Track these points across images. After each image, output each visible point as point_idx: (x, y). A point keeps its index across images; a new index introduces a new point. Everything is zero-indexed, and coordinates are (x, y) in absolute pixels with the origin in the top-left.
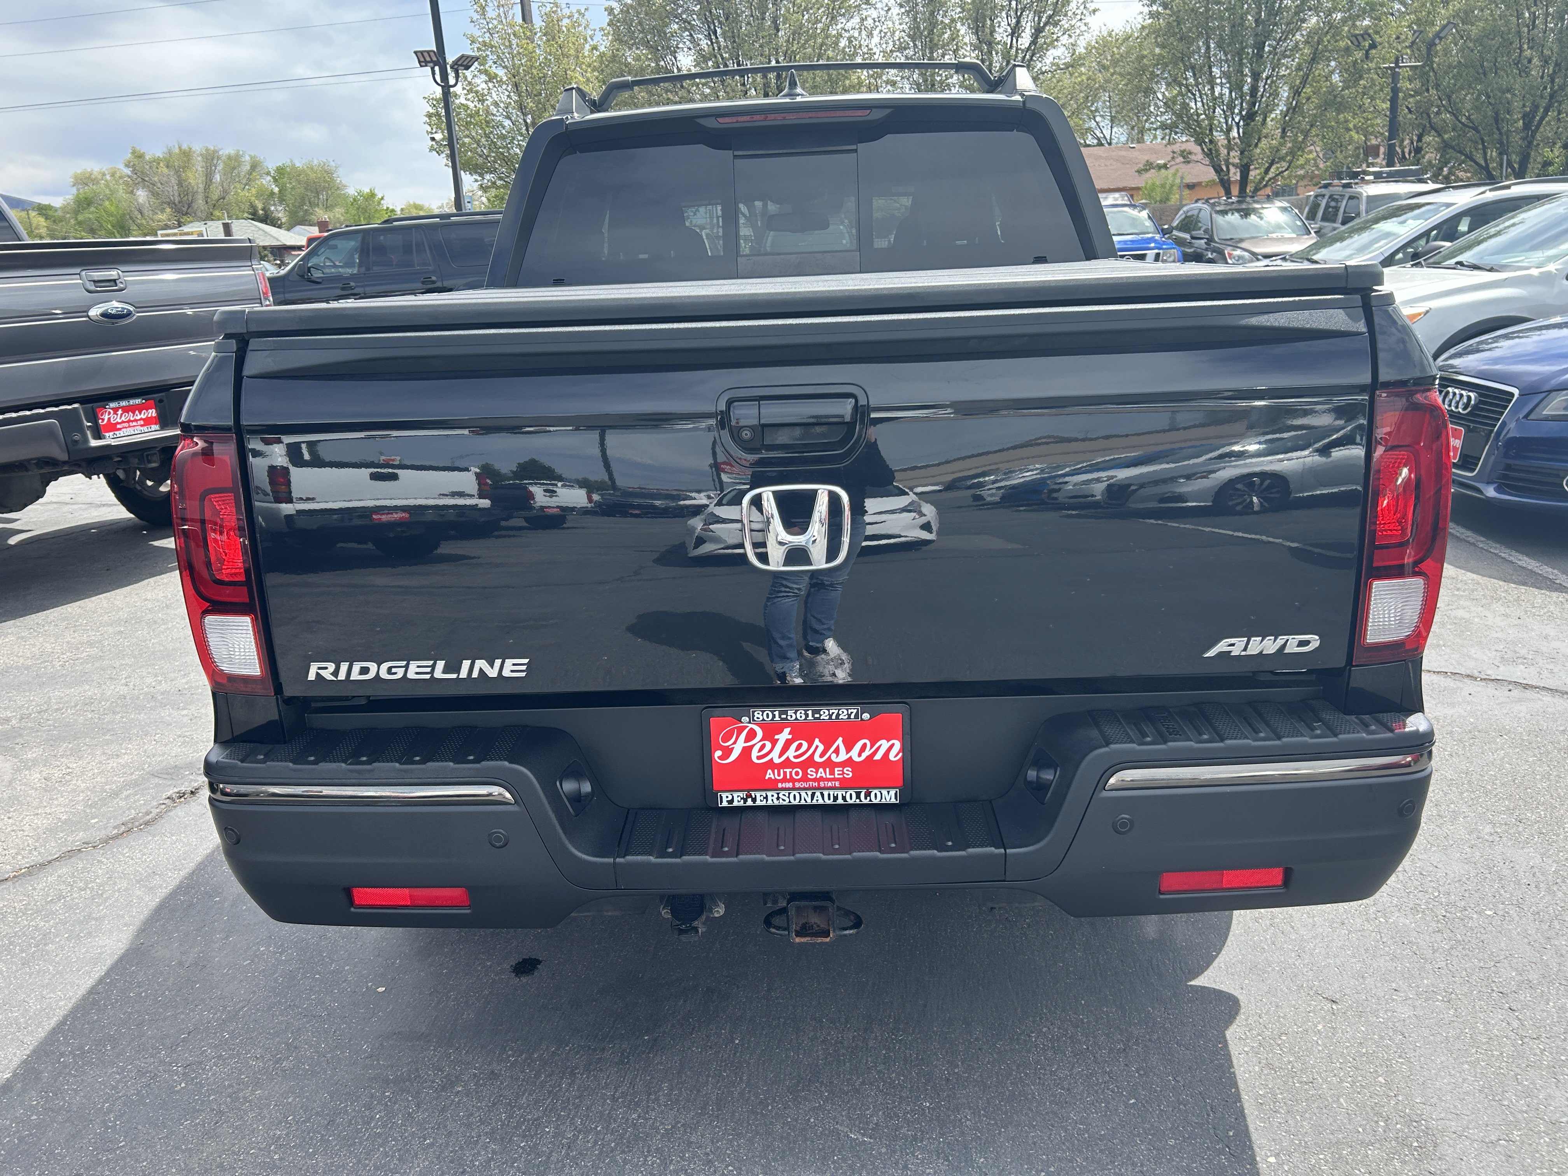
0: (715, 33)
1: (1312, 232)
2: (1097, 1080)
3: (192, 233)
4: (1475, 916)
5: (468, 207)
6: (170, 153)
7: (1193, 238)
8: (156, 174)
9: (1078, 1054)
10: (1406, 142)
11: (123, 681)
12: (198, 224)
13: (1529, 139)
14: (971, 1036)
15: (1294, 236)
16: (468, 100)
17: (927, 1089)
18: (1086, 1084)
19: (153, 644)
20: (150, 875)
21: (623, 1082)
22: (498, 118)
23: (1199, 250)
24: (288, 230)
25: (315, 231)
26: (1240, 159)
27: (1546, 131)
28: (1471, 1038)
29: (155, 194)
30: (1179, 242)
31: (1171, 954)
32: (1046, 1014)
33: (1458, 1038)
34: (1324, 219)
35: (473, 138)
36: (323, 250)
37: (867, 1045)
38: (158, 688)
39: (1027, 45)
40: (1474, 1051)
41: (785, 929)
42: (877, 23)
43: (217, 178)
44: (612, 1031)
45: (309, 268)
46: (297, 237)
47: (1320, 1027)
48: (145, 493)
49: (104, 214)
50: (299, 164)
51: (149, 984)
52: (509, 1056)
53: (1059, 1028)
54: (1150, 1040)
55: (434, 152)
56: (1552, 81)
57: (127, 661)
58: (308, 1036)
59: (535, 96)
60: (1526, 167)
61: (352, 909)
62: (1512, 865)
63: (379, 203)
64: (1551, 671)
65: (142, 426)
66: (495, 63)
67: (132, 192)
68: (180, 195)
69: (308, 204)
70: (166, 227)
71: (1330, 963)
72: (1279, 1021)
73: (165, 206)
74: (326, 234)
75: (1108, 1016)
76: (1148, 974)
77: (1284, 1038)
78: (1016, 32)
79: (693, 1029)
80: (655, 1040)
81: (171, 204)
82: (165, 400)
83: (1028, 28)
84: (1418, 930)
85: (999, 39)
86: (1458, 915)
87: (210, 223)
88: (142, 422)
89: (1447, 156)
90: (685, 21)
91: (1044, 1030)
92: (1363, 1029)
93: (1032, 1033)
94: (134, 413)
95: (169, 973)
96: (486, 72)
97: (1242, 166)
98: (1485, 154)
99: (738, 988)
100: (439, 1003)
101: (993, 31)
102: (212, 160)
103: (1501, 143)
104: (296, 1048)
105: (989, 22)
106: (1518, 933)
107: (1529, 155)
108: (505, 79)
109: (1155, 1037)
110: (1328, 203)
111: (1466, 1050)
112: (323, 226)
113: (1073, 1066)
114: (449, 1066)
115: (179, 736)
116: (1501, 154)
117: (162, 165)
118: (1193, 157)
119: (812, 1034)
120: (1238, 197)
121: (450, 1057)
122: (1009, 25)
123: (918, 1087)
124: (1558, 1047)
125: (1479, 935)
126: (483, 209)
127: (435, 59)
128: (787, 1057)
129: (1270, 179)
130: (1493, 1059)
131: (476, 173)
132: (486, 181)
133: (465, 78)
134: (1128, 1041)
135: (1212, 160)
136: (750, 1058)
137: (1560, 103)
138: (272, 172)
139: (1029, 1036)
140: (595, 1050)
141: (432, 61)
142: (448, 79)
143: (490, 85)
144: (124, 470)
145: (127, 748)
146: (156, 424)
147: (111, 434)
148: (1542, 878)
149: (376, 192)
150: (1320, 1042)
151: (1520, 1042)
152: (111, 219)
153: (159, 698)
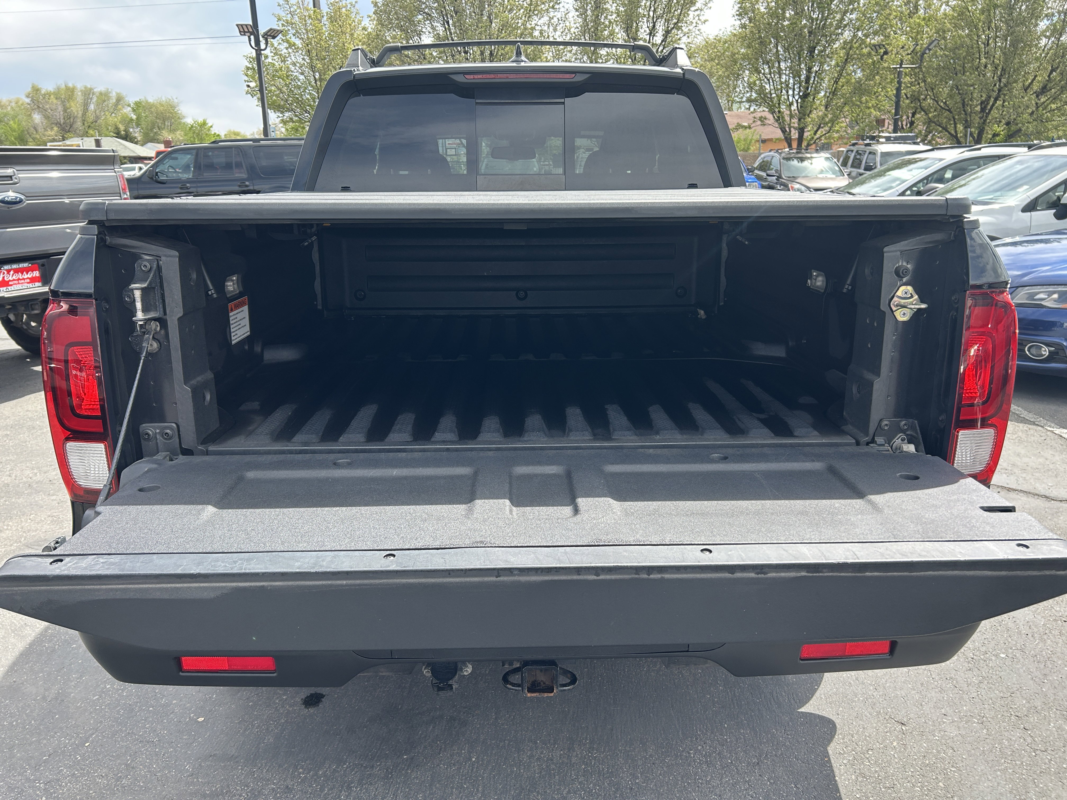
0: (448, 23)
1: (845, 174)
2: (740, 787)
3: (72, 146)
4: (993, 658)
5: (272, 135)
6: (59, 88)
7: (768, 175)
8: (47, 102)
9: (725, 767)
10: (904, 117)
11: (8, 473)
12: (77, 139)
13: (984, 118)
14: (647, 753)
15: (834, 176)
16: (275, 60)
17: (617, 797)
18: (732, 791)
19: (31, 444)
20: (22, 626)
21: (388, 793)
22: (295, 74)
23: (771, 184)
24: (142, 145)
25: (161, 147)
26: (799, 124)
27: (995, 113)
28: (1000, 751)
29: (47, 117)
30: (759, 178)
31: (786, 688)
32: (700, 736)
33: (991, 751)
34: (852, 166)
35: (277, 87)
36: (167, 160)
37: (571, 761)
38: (34, 478)
39: (660, 42)
40: (1003, 761)
41: (519, 685)
42: (560, 22)
43: (92, 107)
44: (379, 752)
45: (157, 173)
46: (149, 150)
47: (895, 744)
48: (30, 331)
49: (9, 129)
50: (151, 100)
51: (19, 714)
52: (300, 773)
53: (710, 747)
54: (776, 755)
55: (249, 95)
56: (1000, 81)
57: (11, 457)
58: (143, 758)
59: (322, 59)
60: (982, 137)
61: (181, 674)
62: (1014, 619)
63: (209, 130)
64: (1025, 479)
65: (28, 283)
66: (294, 35)
67: (30, 115)
68: (64, 119)
69: (157, 128)
70: (54, 140)
71: (897, 695)
72: (866, 740)
73: (53, 125)
74: (170, 149)
75: (744, 736)
76: (771, 704)
77: (870, 753)
78: (652, 33)
79: (440, 749)
80: (412, 759)
81: (58, 124)
82: (46, 264)
83: (661, 30)
84: (956, 669)
85: (641, 36)
86: (982, 657)
87: (85, 139)
88: (28, 281)
89: (931, 128)
90: (427, 14)
91: (699, 748)
92: (925, 745)
93: (691, 750)
94: (22, 274)
95: (35, 706)
96: (288, 41)
97: (800, 129)
98: (955, 127)
99: (473, 716)
100: (245, 730)
101: (637, 30)
102: (89, 94)
103: (966, 121)
104: (133, 768)
105: (635, 24)
106: (1024, 671)
107: (984, 128)
108: (301, 46)
109: (780, 752)
110: (855, 156)
111: (998, 761)
112: (167, 144)
113: (722, 777)
114: (253, 783)
115: (49, 516)
116: (966, 128)
117: (52, 97)
118: (767, 122)
119: (529, 753)
120: (797, 149)
121: (254, 775)
122: (648, 27)
123: (609, 794)
124: (1060, 757)
125: (998, 672)
126: (282, 136)
127: (251, 30)
128: (512, 772)
129: (817, 139)
130: (1017, 767)
131: (279, 111)
132: (285, 117)
133: (272, 45)
134: (760, 756)
135: (780, 124)
136: (484, 773)
137: (1005, 95)
138: (132, 105)
139: (689, 753)
140: (366, 767)
141: (249, 32)
142: (260, 45)
143: (290, 50)
144: (14, 314)
145: (8, 525)
146: (39, 282)
147: (5, 288)
148: (1036, 630)
149: (207, 122)
150: (896, 756)
151: (1034, 754)
152: (14, 134)
153: (35, 486)
